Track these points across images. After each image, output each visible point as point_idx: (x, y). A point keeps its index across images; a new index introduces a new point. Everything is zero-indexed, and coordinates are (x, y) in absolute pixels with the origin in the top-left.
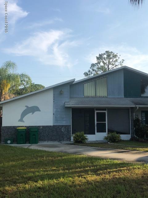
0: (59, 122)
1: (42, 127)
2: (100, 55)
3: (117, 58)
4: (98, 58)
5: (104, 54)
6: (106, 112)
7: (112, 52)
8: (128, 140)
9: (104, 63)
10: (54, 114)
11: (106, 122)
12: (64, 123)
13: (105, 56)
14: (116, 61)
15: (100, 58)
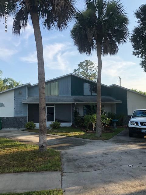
0: (18, 114)
1: (5, 118)
2: (80, 63)
3: (93, 65)
4: (79, 65)
5: (84, 62)
6: (54, 107)
7: (89, 61)
8: (70, 127)
9: (84, 69)
10: (14, 109)
11: (54, 114)
12: (22, 115)
13: (85, 64)
14: (93, 67)
15: (81, 65)
